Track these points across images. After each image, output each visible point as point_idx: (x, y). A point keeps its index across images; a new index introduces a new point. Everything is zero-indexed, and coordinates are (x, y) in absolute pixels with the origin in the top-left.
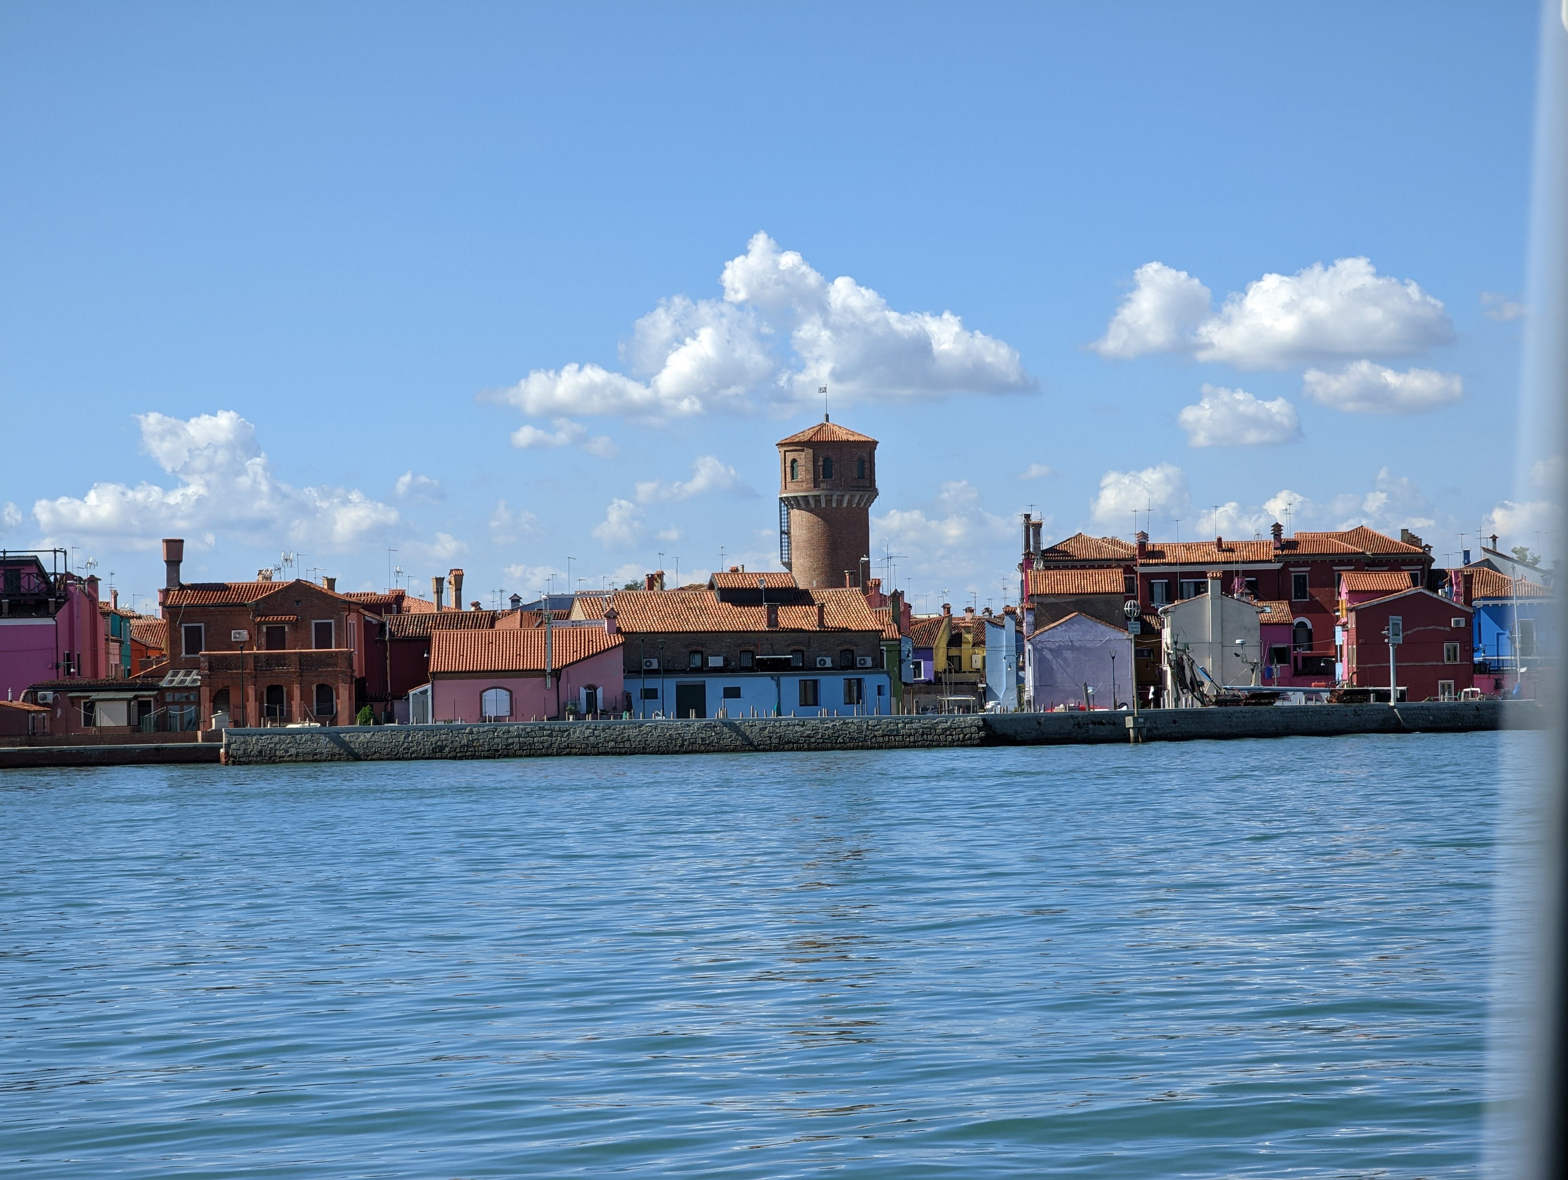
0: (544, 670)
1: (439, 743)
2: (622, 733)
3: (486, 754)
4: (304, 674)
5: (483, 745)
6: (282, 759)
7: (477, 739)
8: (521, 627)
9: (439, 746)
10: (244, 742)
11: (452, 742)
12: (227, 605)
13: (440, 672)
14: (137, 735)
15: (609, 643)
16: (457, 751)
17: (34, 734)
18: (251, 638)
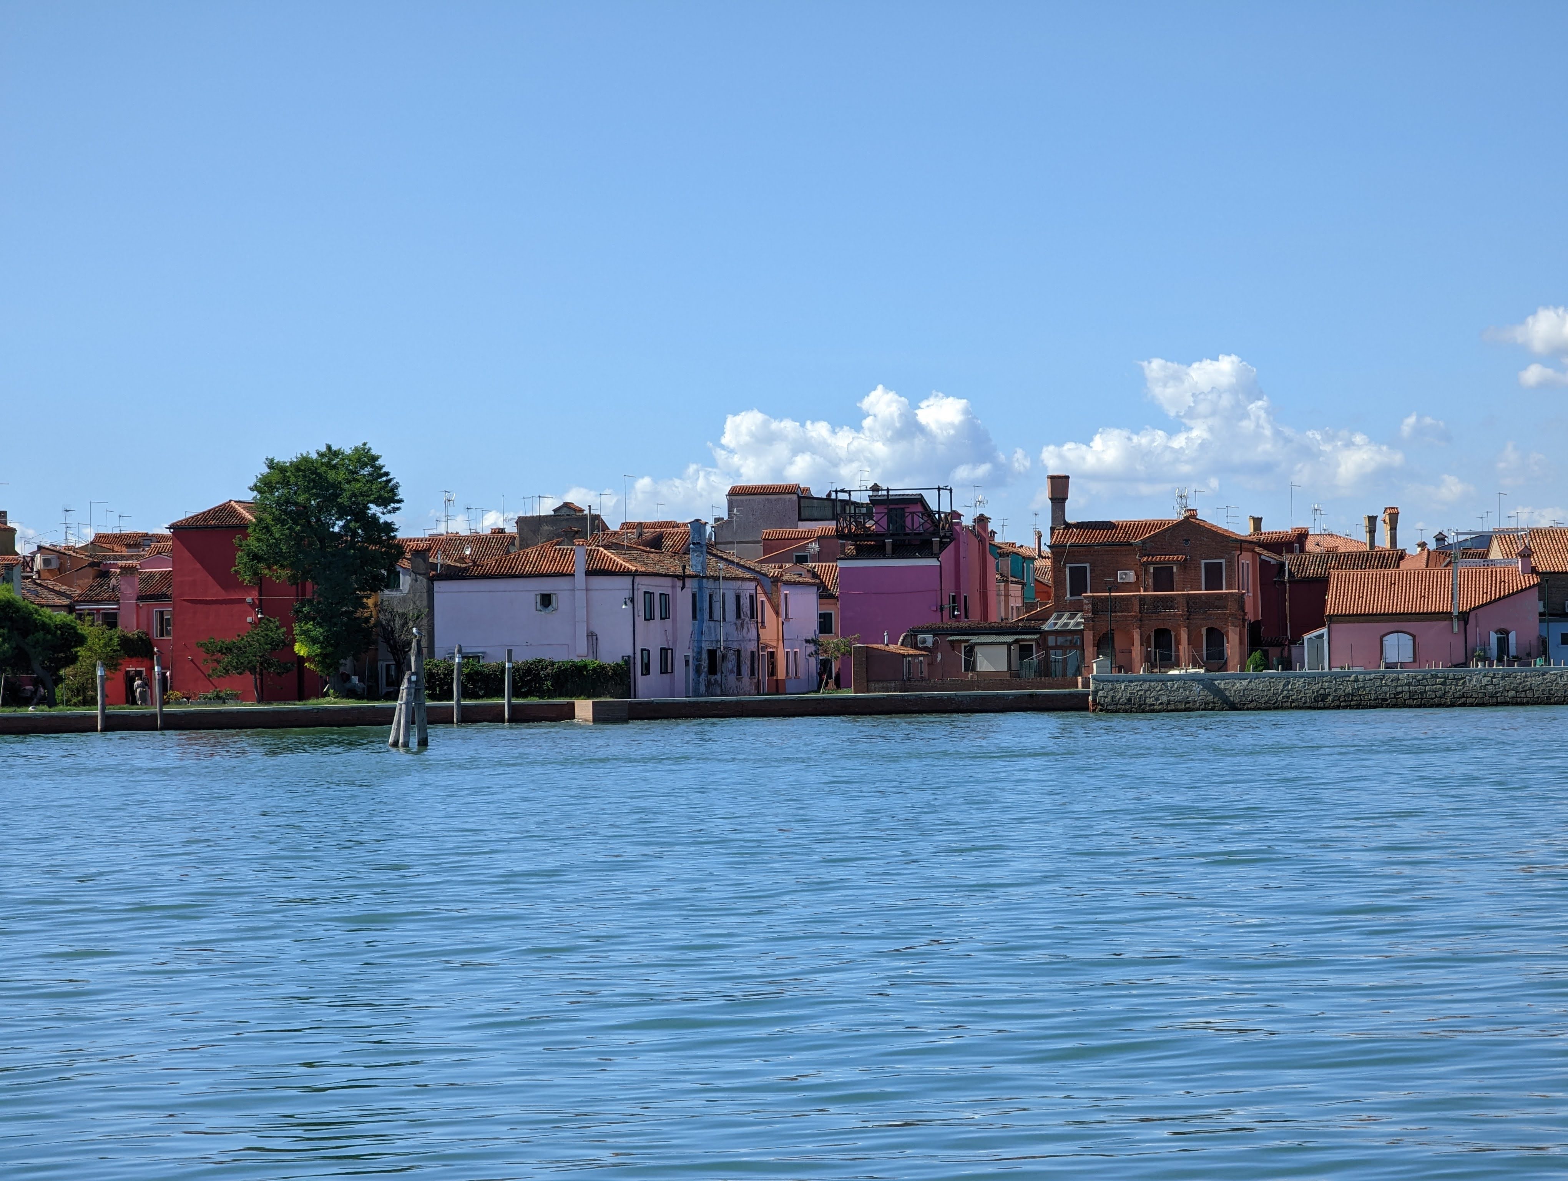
0: (1451, 613)
1: (1321, 692)
2: (1524, 681)
3: (1373, 703)
4: (1191, 617)
5: (1369, 694)
6: (1152, 707)
7: (1363, 687)
8: (1427, 566)
9: (1321, 695)
10: (1112, 689)
11: (1335, 690)
12: (1114, 544)
13: (1337, 615)
14: (1015, 680)
15: (1523, 584)
16: (1341, 700)
17: (909, 679)
18: (1137, 579)
